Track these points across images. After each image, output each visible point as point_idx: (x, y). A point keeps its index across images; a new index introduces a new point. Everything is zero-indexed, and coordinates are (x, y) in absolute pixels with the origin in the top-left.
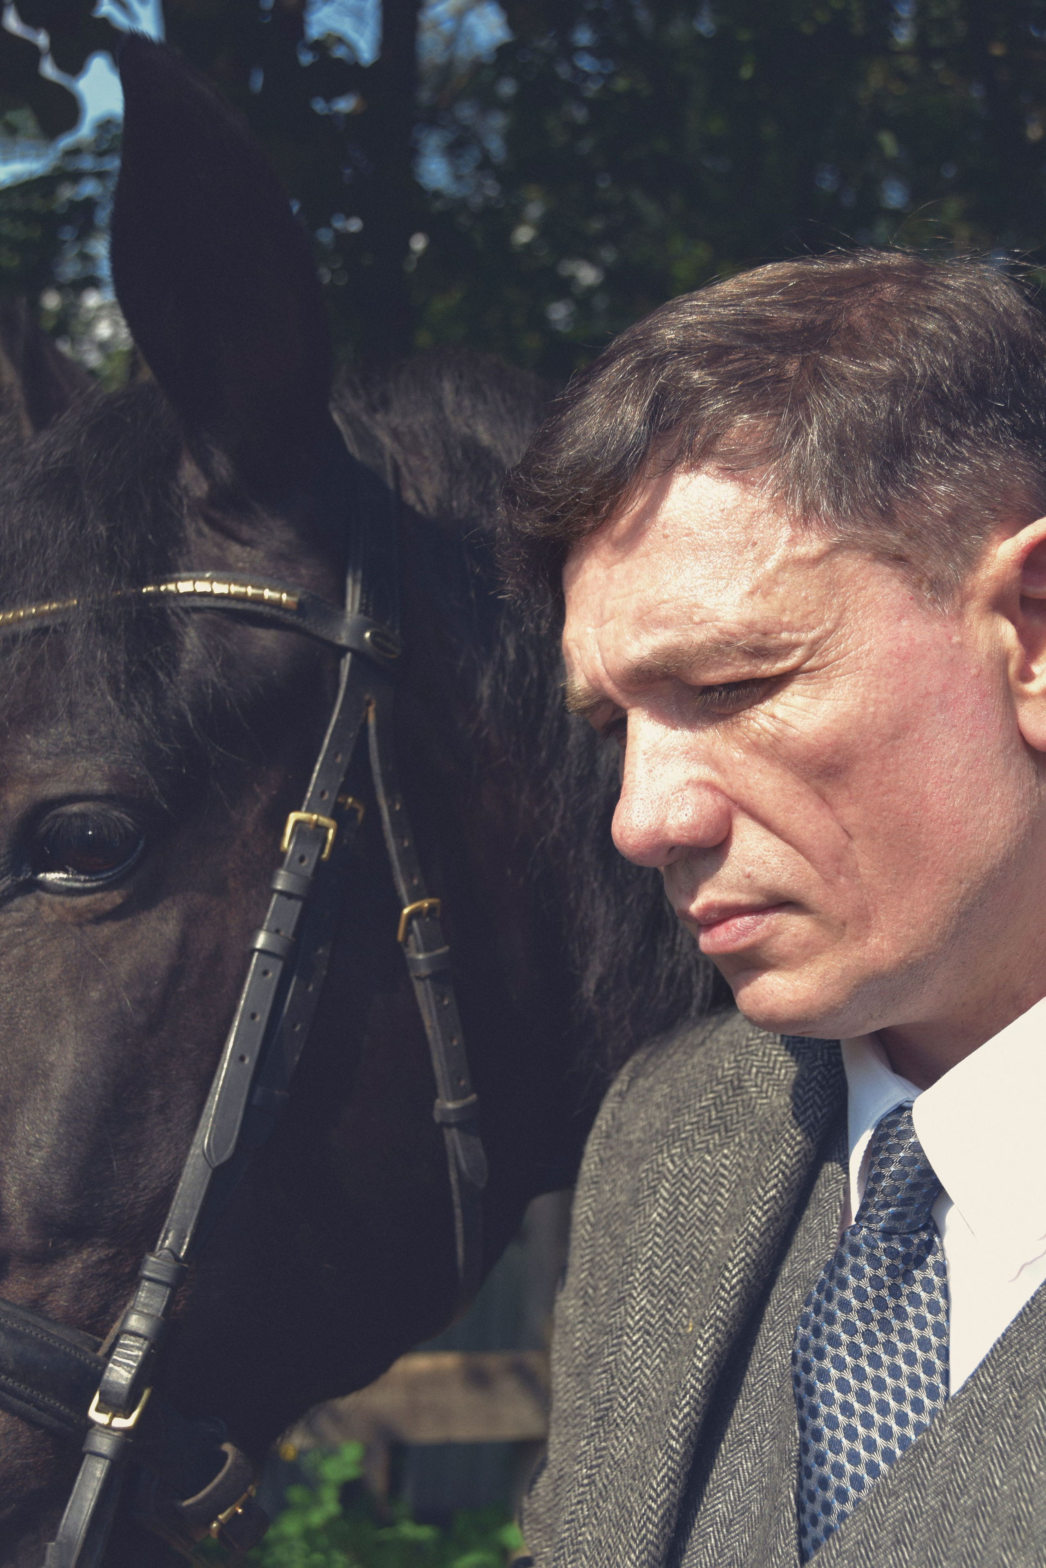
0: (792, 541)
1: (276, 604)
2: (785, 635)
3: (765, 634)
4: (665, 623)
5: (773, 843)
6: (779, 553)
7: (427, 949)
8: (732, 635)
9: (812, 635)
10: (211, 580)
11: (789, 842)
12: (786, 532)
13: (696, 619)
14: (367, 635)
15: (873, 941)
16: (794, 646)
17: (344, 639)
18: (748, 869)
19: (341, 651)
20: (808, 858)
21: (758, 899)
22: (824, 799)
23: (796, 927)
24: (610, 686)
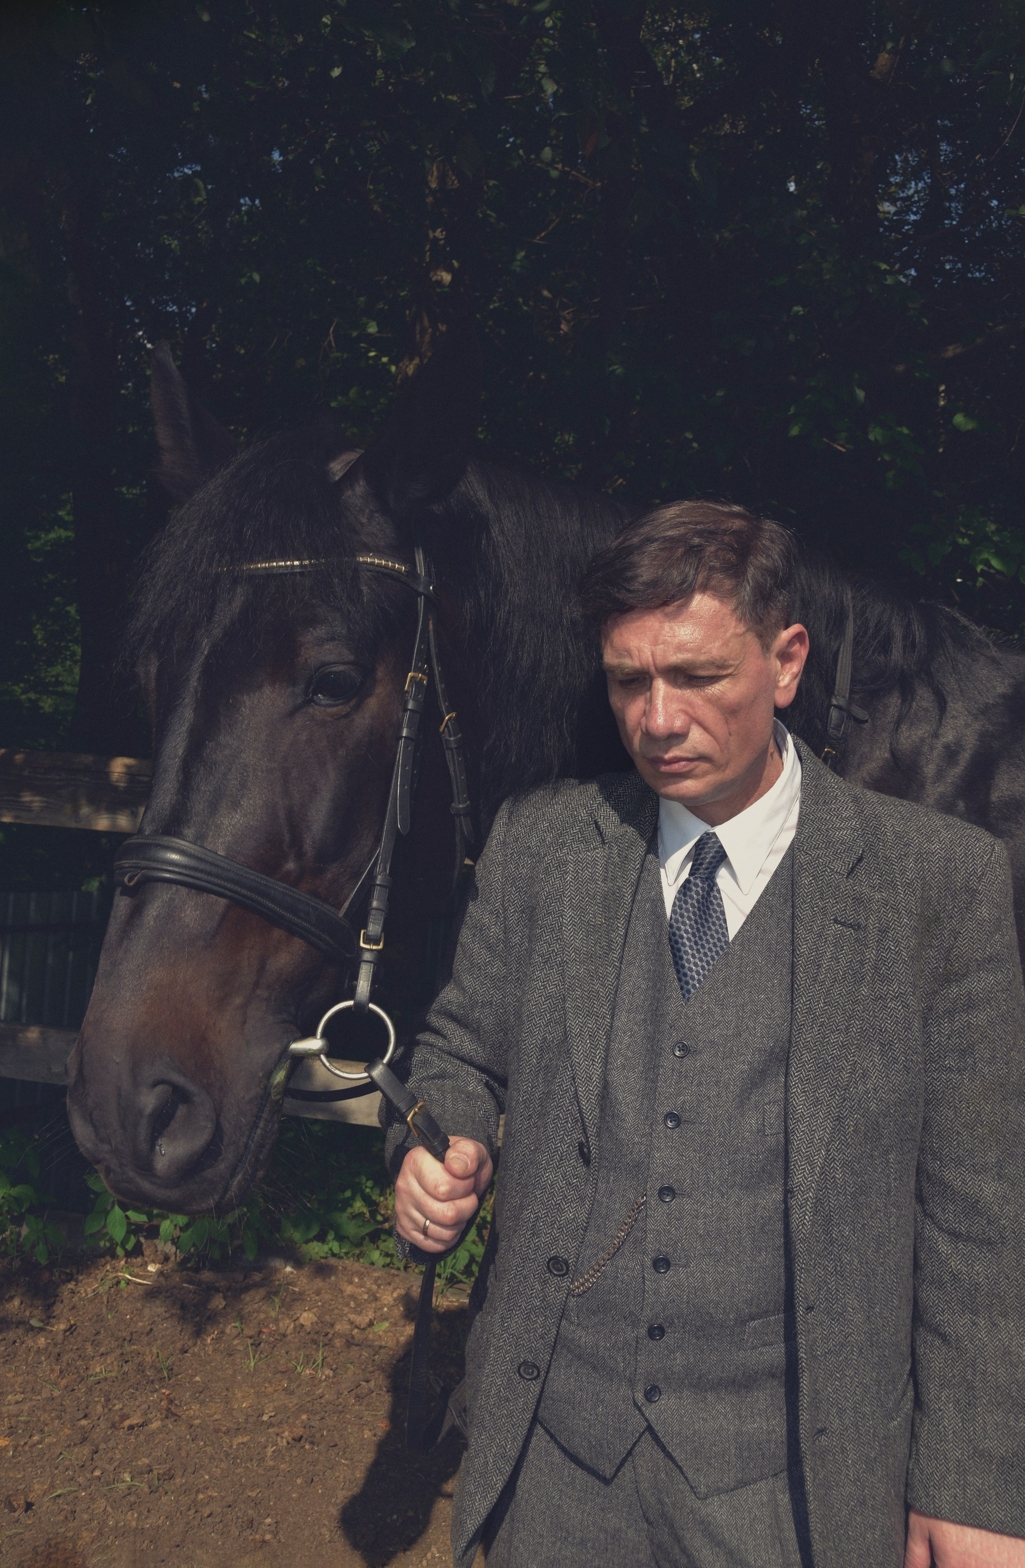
0: (735, 627)
1: (399, 571)
2: (731, 662)
3: (725, 661)
4: (688, 651)
5: (706, 736)
6: (731, 631)
7: (455, 735)
8: (716, 660)
9: (738, 662)
10: (373, 557)
11: (713, 736)
12: (733, 623)
13: (703, 651)
14: (431, 588)
15: (727, 772)
16: (731, 666)
17: (421, 589)
18: (695, 745)
19: (420, 594)
20: (717, 742)
21: (696, 756)
22: (727, 723)
23: (704, 766)
24: (652, 669)
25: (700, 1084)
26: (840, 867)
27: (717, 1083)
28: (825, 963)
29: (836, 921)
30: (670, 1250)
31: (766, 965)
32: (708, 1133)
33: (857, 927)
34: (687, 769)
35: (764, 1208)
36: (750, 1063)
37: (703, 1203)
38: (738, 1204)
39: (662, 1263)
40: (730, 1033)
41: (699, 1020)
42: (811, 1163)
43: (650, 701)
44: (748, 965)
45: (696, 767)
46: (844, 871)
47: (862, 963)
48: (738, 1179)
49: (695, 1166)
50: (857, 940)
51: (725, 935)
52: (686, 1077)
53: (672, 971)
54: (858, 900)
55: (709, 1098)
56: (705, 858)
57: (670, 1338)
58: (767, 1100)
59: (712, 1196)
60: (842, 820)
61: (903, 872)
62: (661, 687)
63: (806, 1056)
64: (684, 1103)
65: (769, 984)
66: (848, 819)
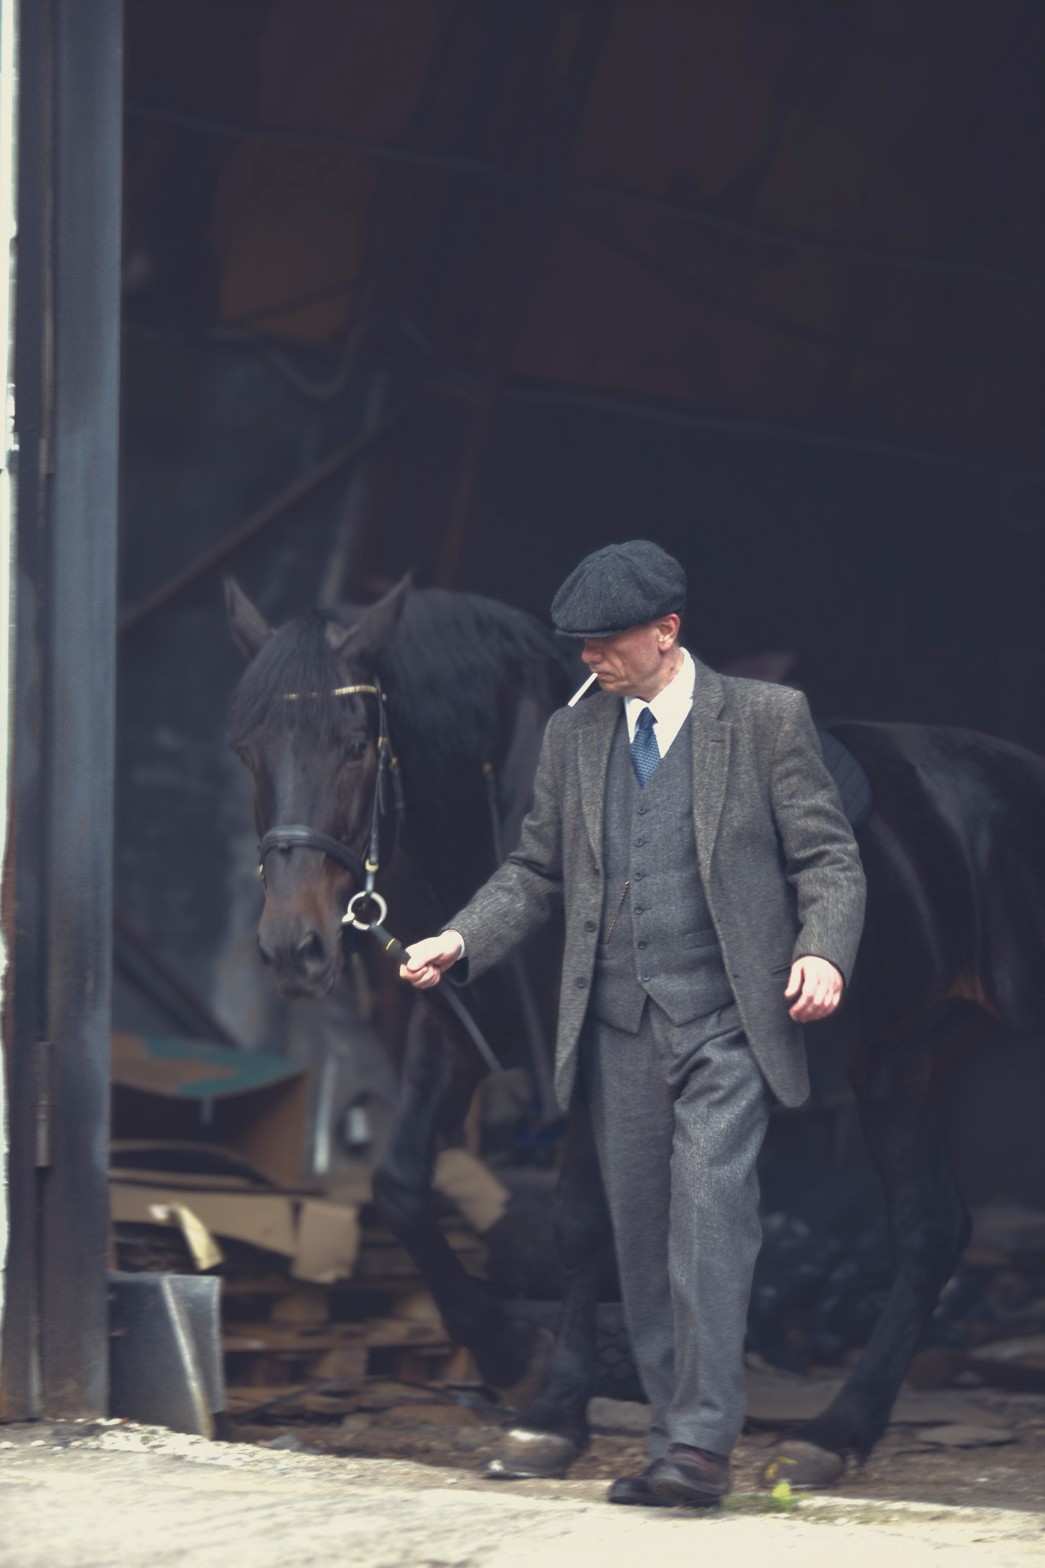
26: (713, 715)
28: (708, 761)
29: (713, 741)
30: (642, 902)
32: (656, 845)
39: (641, 909)
41: (650, 796)
42: (707, 849)
47: (724, 757)
48: (672, 864)
51: (659, 756)
53: (634, 777)
57: (650, 948)
61: (744, 713)
63: (701, 803)
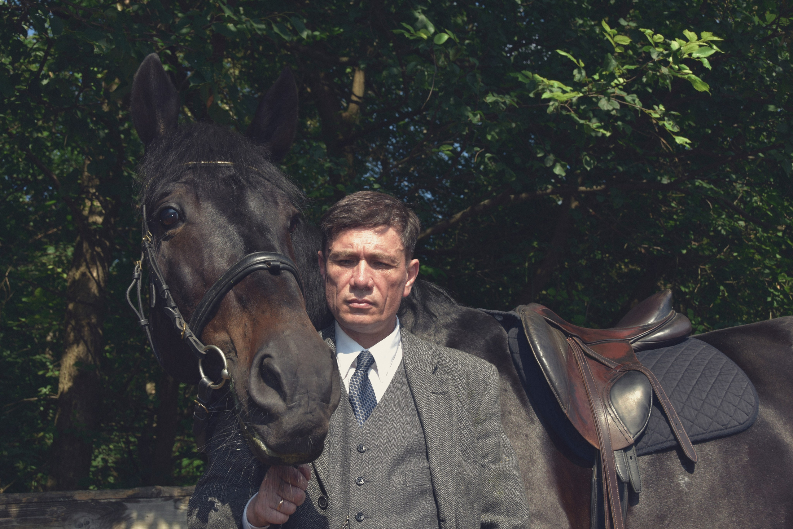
0: (400, 246)
3: (395, 259)
5: (379, 293)
6: (398, 247)
8: (392, 256)
11: (381, 294)
12: (400, 244)
13: (387, 251)
15: (382, 315)
16: (396, 262)
21: (372, 302)
22: (388, 290)
23: (374, 309)
24: (362, 254)
25: (372, 464)
26: (429, 369)
27: (381, 462)
29: (433, 393)
31: (398, 411)
33: (444, 393)
34: (367, 307)
35: (408, 524)
36: (397, 452)
37: (379, 521)
38: (396, 522)
40: (385, 441)
43: (358, 270)
44: (389, 412)
45: (371, 308)
46: (431, 371)
49: (374, 503)
50: (445, 399)
51: (375, 400)
52: (365, 461)
54: (441, 382)
55: (378, 469)
56: (362, 364)
58: (406, 470)
59: (383, 517)
60: (424, 351)
62: (363, 264)
64: (365, 472)
65: (401, 420)
66: (427, 351)
